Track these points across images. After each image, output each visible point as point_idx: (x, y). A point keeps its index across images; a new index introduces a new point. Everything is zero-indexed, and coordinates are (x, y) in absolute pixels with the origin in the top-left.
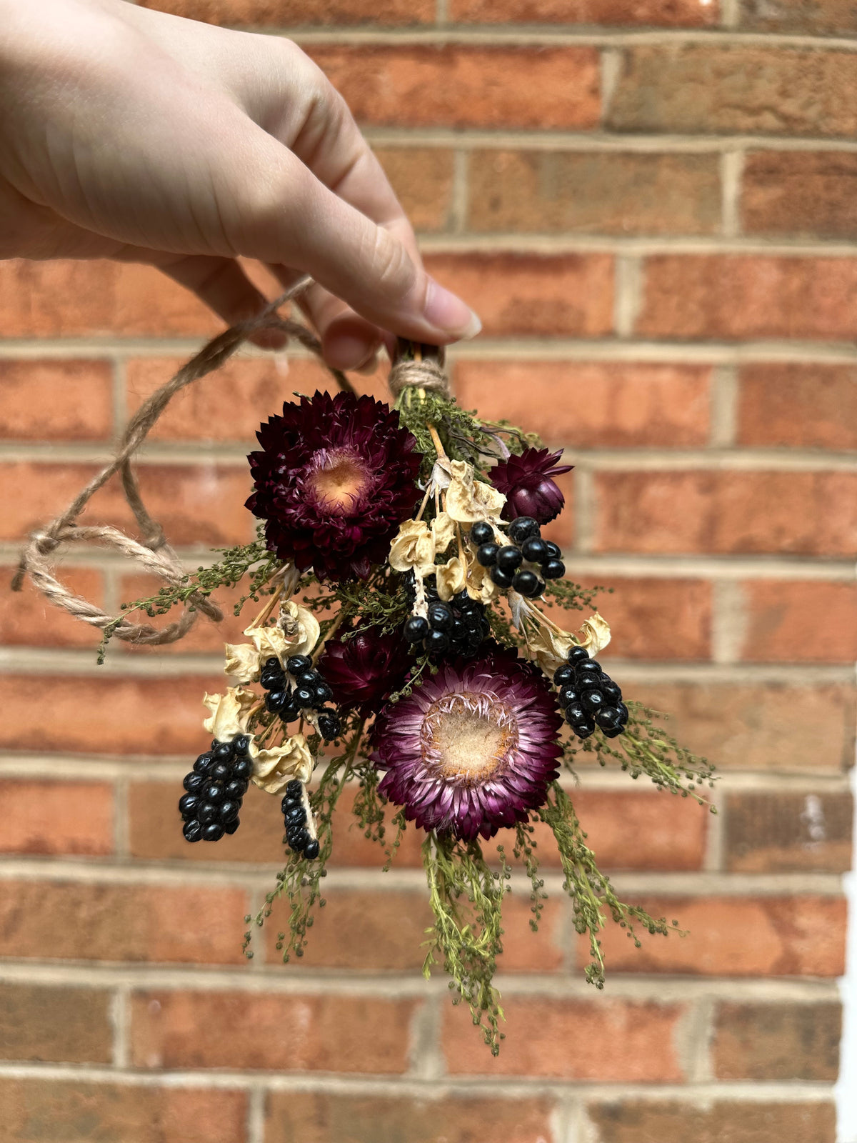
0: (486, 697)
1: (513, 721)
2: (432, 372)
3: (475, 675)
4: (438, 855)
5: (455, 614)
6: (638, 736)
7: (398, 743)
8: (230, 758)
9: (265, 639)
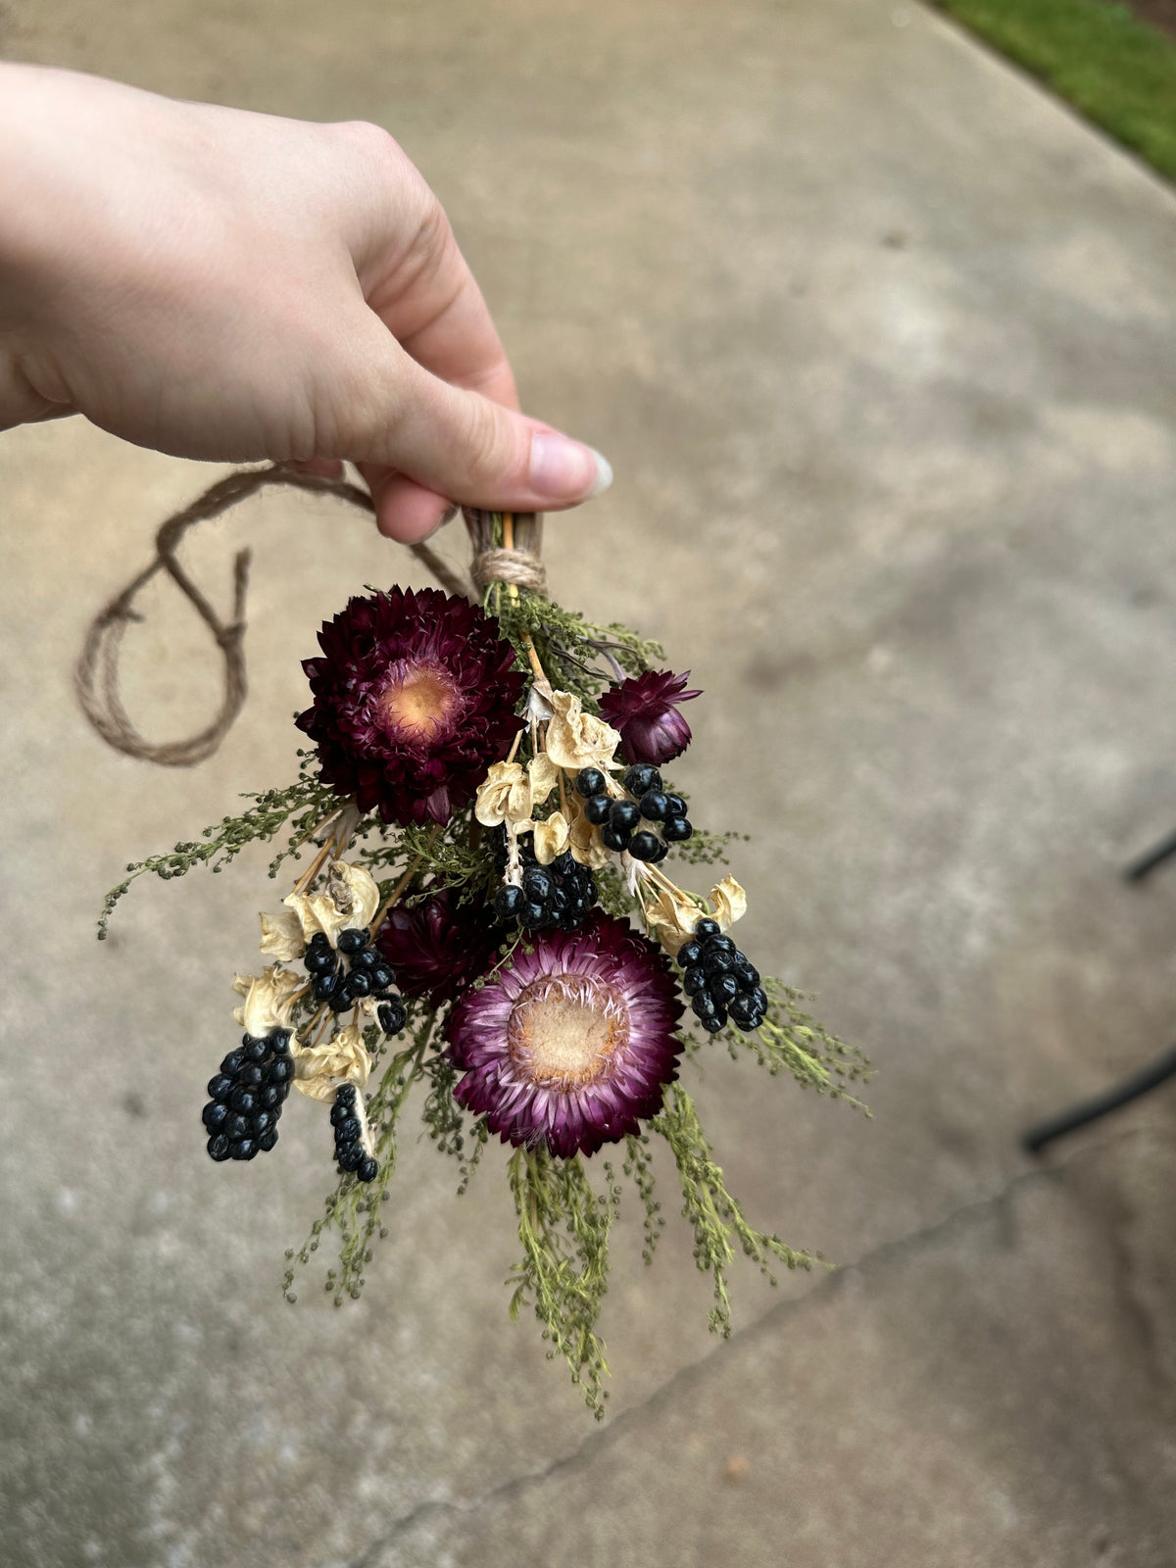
0: (589, 981)
1: (623, 1010)
2: (526, 564)
3: (576, 955)
4: (529, 1175)
5: (557, 881)
6: (778, 1021)
7: (480, 1038)
8: (266, 1055)
9: (309, 912)
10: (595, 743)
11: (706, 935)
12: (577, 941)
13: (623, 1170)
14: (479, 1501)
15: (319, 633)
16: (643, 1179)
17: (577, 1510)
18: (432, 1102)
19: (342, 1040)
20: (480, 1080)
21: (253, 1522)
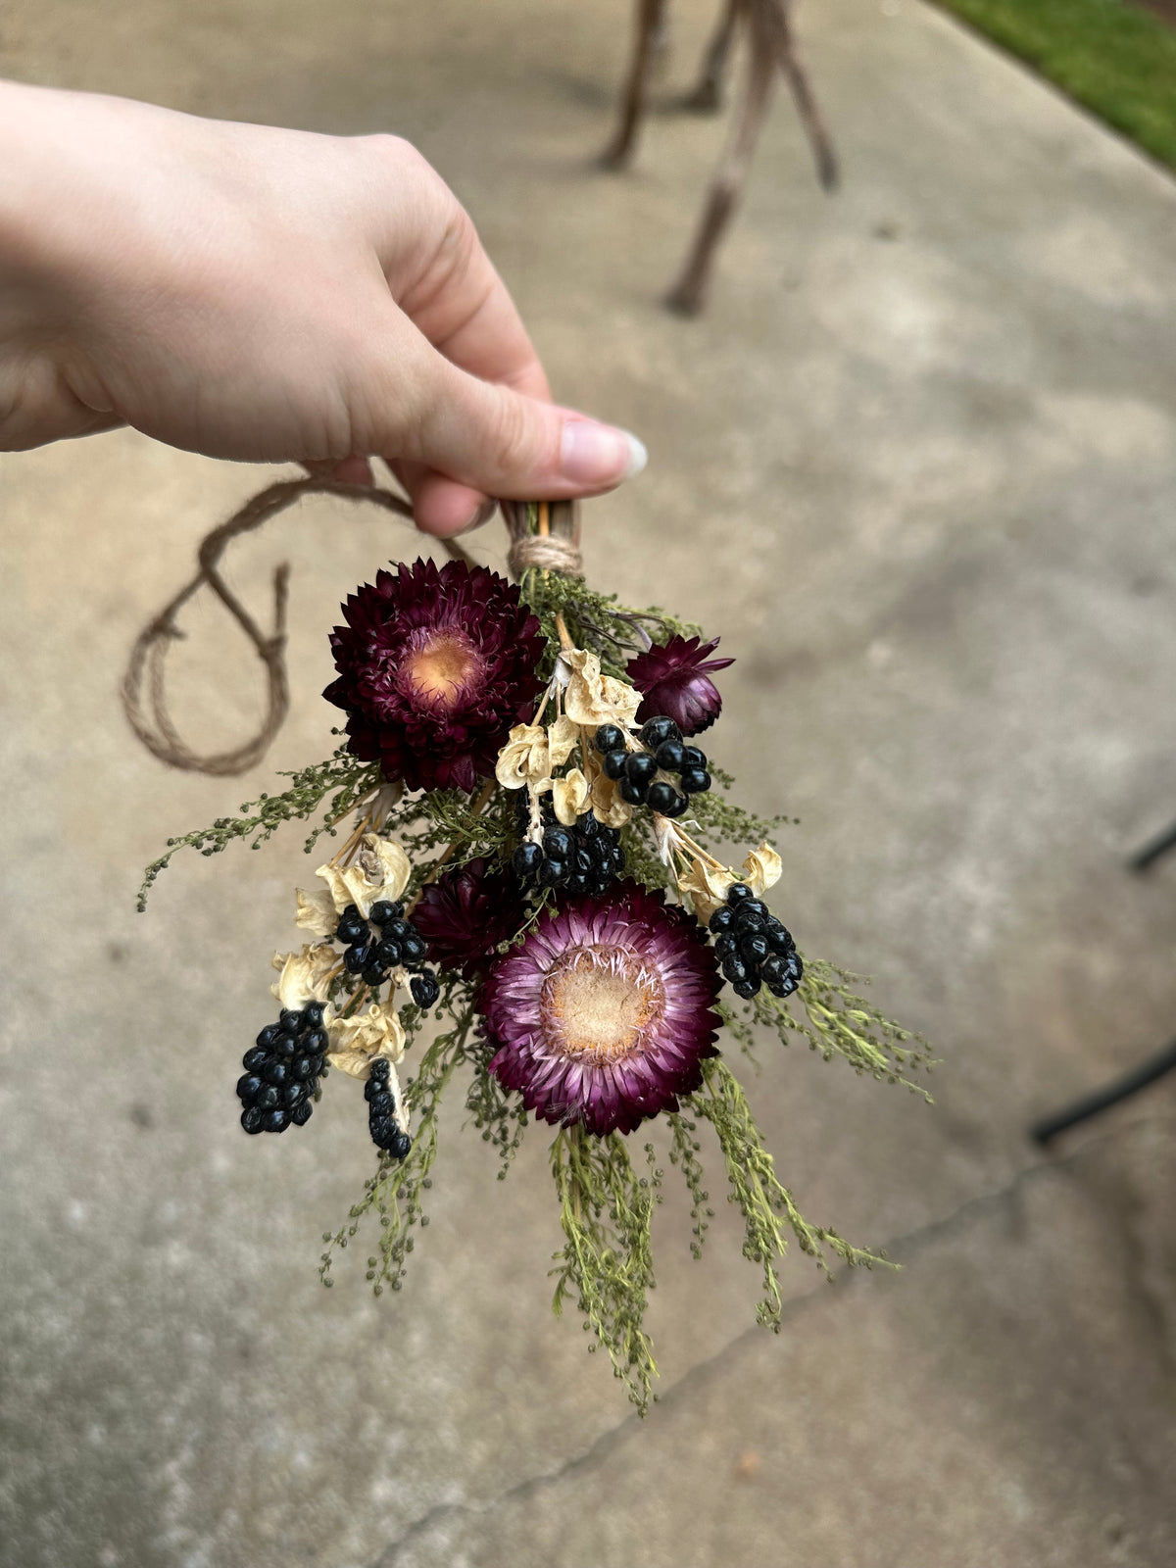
0: (621, 951)
1: (658, 981)
2: (562, 550)
3: (608, 924)
4: (572, 1161)
5: (580, 843)
6: (831, 1005)
7: (512, 1010)
8: (301, 1029)
9: (340, 882)
10: (616, 703)
11: (738, 899)
12: (607, 910)
13: (669, 1158)
14: (492, 1503)
15: (343, 605)
16: (691, 1168)
17: (591, 1510)
18: (476, 1089)
19: (374, 1012)
20: (513, 1054)
21: (267, 1528)
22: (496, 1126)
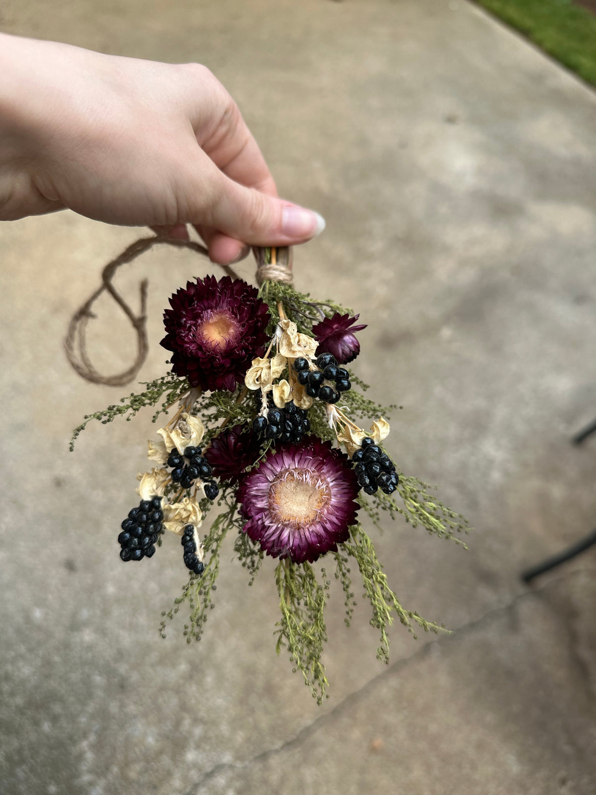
0: (309, 471)
1: (327, 487)
2: (282, 271)
3: (302, 458)
4: (286, 577)
5: (287, 417)
6: (417, 499)
7: (254, 501)
8: (150, 510)
9: (169, 437)
10: (305, 347)
12: (302, 451)
13: (334, 576)
15: (170, 299)
16: (345, 581)
18: (239, 541)
19: (186, 501)
20: (255, 522)
21: (133, 774)
22: (249, 560)
